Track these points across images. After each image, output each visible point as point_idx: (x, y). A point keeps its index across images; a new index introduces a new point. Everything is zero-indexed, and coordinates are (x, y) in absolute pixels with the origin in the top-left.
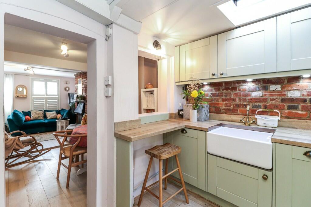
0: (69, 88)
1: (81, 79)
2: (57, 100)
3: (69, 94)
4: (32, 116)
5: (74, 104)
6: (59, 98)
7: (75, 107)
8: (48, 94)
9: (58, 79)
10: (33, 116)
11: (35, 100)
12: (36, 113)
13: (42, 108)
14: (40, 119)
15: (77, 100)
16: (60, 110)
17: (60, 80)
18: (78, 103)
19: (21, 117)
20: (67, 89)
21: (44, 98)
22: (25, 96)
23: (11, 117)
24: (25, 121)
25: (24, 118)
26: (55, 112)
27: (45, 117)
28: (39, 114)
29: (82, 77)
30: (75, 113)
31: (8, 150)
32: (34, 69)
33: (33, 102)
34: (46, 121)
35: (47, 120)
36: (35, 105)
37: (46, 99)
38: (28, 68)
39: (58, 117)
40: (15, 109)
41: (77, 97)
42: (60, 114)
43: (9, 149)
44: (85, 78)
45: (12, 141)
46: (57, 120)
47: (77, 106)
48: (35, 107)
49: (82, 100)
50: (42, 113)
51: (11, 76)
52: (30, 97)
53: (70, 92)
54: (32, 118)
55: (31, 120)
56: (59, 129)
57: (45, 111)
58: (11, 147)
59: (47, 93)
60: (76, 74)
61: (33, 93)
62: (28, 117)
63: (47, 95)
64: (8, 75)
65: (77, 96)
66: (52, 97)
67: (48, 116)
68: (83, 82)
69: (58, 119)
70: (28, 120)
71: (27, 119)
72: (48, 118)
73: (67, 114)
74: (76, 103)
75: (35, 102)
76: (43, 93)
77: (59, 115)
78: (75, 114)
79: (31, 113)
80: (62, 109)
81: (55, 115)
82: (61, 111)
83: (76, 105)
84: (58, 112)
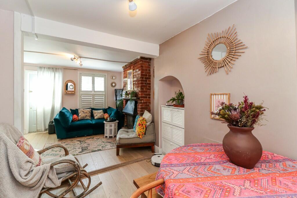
0: (115, 84)
1: (132, 70)
2: (104, 97)
3: (116, 90)
4: (79, 115)
5: (122, 102)
6: (105, 94)
7: (123, 105)
8: (96, 90)
9: (104, 74)
10: (81, 115)
11: (83, 97)
12: (83, 112)
13: (89, 106)
14: (87, 119)
15: (126, 97)
16: (106, 108)
17: (106, 74)
18: (127, 101)
19: (68, 117)
20: (114, 85)
21: (91, 94)
22: (73, 93)
23: (58, 117)
24: (72, 121)
25: (71, 118)
26: (102, 110)
27: (92, 116)
28: (86, 113)
29: (133, 67)
30: (123, 112)
31: (34, 190)
32: (81, 58)
33: (81, 99)
34: (94, 122)
35: (94, 120)
36: (83, 103)
37: (94, 95)
38: (75, 57)
39: (105, 117)
40: (63, 107)
41: (127, 94)
42: (107, 113)
43: (33, 188)
44: (137, 69)
45: (39, 175)
46: (104, 122)
47: (126, 104)
48: (83, 105)
49: (133, 97)
50: (90, 112)
51: (60, 70)
52: (78, 94)
53: (117, 88)
54: (79, 118)
55: (79, 120)
56: (107, 133)
57: (93, 109)
58: (39, 184)
59: (94, 90)
60: (126, 65)
61: (81, 89)
62: (75, 116)
63: (94, 91)
64: (57, 70)
65: (126, 92)
66: (99, 93)
67: (95, 115)
68: (135, 74)
69: (106, 120)
70: (75, 120)
71: (75, 118)
72: (95, 118)
73: (115, 113)
74: (124, 101)
75: (83, 99)
76: (90, 89)
77: (105, 114)
78: (124, 114)
79: (79, 112)
80: (109, 107)
81: (102, 115)
82: (108, 110)
83: (124, 103)
84: (105, 111)
